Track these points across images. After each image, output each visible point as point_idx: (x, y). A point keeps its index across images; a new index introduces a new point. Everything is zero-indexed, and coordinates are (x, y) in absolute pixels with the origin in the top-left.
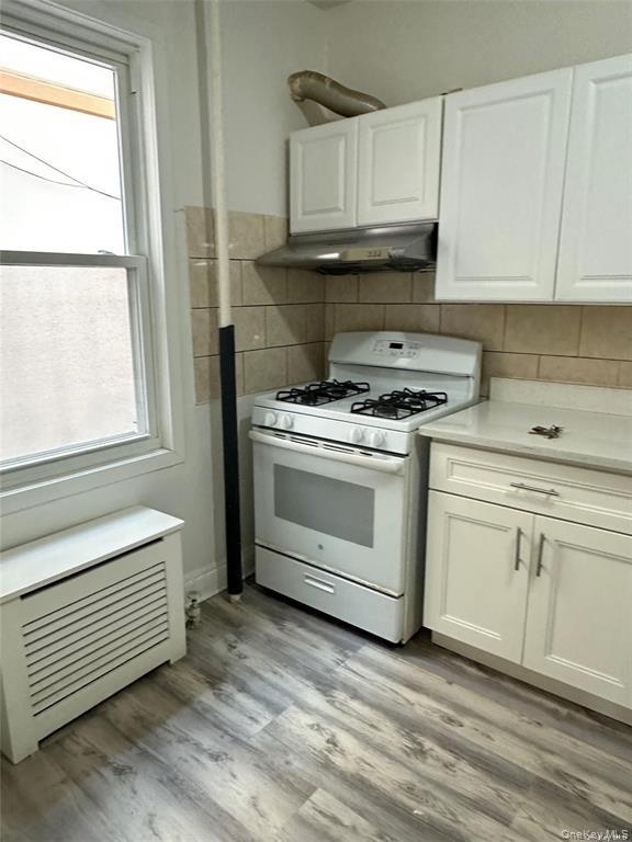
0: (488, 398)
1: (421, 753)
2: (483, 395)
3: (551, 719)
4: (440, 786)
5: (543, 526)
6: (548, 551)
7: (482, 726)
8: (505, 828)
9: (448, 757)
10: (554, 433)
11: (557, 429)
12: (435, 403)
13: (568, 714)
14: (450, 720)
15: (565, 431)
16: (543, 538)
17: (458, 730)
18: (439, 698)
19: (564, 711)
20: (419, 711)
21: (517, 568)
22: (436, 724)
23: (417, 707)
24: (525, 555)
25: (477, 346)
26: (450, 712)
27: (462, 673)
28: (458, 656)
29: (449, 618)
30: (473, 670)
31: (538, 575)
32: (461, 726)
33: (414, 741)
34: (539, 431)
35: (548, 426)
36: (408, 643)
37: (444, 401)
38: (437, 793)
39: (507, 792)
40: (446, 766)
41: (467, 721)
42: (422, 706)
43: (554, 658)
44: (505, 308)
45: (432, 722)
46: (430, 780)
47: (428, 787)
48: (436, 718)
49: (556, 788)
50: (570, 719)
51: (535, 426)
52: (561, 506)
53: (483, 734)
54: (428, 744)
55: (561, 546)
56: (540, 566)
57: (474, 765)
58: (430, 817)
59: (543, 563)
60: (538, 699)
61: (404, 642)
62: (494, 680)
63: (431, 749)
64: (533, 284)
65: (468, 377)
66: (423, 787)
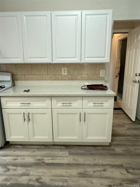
0: (15, 85)
1: (9, 170)
2: (14, 85)
3: (37, 150)
4: (13, 175)
5: (29, 111)
6: (30, 116)
7: (22, 157)
8: (28, 176)
9: (15, 168)
10: (28, 91)
11: (29, 90)
12: (1, 88)
13: (40, 147)
14: (15, 160)
15: (30, 90)
16: (29, 113)
17: (17, 161)
18: (12, 156)
19: (39, 147)
20: (7, 161)
21: (25, 121)
22: (12, 162)
23: (7, 160)
24: (26, 118)
25: (10, 74)
26: (15, 158)
27: (17, 148)
28: (16, 145)
29: (12, 137)
30: (20, 146)
31: (29, 121)
32: (18, 159)
33: (6, 168)
34: (25, 91)
35: (27, 90)
36: (3, 147)
37: (4, 87)
38: (13, 177)
39: (28, 169)
40: (15, 170)
41: (19, 158)
42: (8, 159)
43: (36, 137)
44: (16, 65)
45: (11, 162)
46: (11, 175)
47: (10, 177)
48: (12, 160)
49: (38, 163)
50: (40, 148)
51: (24, 90)
52: (31, 106)
53: (23, 159)
54: (10, 167)
55: (33, 114)
56: (29, 119)
57: (21, 167)
58: (11, 183)
59: (30, 118)
60: (34, 147)
61: (2, 147)
62: (25, 146)
63: (11, 168)
64: (19, 59)
65: (9, 81)
66: (9, 177)
